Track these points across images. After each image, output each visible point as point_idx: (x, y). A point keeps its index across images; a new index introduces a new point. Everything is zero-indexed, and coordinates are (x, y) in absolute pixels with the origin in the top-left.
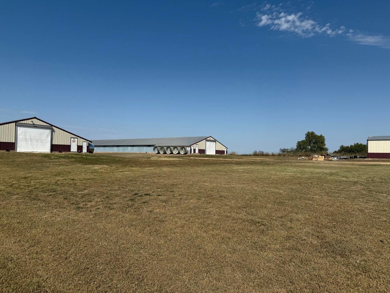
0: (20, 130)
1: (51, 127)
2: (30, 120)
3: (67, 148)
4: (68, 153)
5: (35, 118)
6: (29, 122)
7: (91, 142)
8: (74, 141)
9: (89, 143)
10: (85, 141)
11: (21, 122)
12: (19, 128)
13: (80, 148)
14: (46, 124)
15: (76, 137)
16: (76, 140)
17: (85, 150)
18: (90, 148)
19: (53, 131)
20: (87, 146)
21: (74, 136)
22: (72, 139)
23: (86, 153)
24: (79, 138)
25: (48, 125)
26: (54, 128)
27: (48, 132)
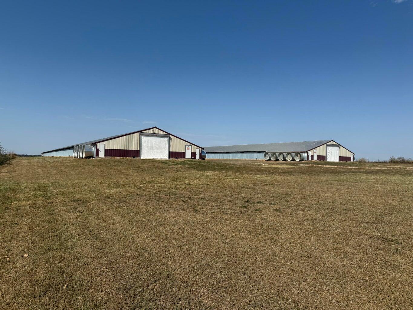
0: (144, 139)
1: (168, 136)
2: (151, 130)
3: (183, 155)
4: (183, 159)
5: (155, 127)
6: (150, 131)
7: (204, 149)
8: (188, 149)
9: (201, 150)
10: (198, 148)
11: (144, 132)
12: (142, 137)
13: (193, 155)
14: (164, 133)
15: (190, 144)
16: (190, 147)
17: (198, 157)
18: (203, 154)
19: (170, 139)
20: (200, 153)
21: (189, 144)
22: (187, 147)
23: (199, 159)
24: (192, 145)
25: (166, 134)
26: (171, 136)
27: (166, 140)
